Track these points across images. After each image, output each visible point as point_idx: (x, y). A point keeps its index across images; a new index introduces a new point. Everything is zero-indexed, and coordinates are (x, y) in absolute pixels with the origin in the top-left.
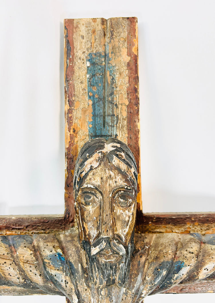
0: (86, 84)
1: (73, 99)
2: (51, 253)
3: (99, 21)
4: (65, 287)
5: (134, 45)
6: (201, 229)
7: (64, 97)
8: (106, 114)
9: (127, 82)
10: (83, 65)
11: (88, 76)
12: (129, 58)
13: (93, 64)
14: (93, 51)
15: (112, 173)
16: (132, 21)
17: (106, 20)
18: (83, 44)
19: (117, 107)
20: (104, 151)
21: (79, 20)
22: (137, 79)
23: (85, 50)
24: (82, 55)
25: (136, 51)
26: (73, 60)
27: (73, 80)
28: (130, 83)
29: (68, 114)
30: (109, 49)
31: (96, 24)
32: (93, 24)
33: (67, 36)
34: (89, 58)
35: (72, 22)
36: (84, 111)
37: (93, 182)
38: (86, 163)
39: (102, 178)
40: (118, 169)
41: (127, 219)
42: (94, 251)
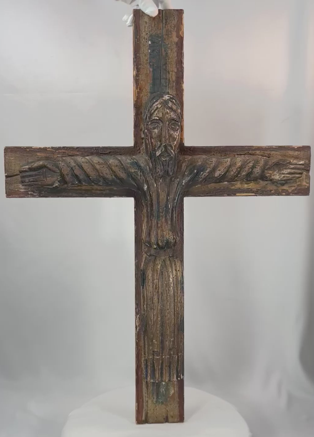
0: (148, 57)
1: (140, 67)
2: (131, 161)
5: (181, 30)
8: (162, 78)
9: (176, 55)
10: (146, 43)
11: (149, 51)
12: (178, 39)
13: (153, 42)
14: (153, 33)
15: (168, 111)
16: (180, 12)
18: (146, 27)
19: (169, 73)
20: (164, 98)
22: (182, 54)
23: (148, 32)
24: (146, 36)
25: (183, 34)
26: (140, 39)
27: (140, 54)
28: (178, 57)
29: (136, 77)
30: (164, 32)
34: (151, 38)
35: (139, 12)
36: (147, 75)
37: (158, 115)
38: (154, 105)
39: (163, 113)
40: (171, 109)
41: (176, 137)
42: (158, 153)
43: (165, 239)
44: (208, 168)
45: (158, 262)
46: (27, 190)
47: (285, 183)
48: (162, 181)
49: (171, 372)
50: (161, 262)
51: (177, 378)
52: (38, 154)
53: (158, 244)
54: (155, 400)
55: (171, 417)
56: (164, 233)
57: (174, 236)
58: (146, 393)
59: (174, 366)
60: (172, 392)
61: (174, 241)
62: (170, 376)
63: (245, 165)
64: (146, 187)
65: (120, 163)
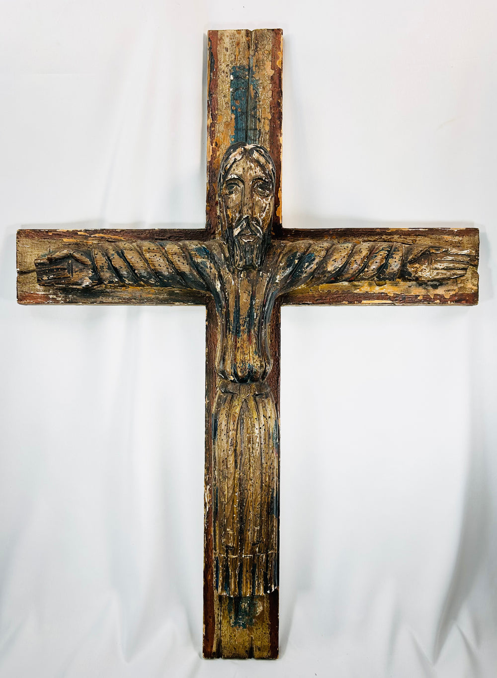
0: (229, 98)
1: (217, 112)
2: (197, 247)
3: (243, 33)
4: (209, 272)
5: (278, 58)
6: (339, 242)
7: (207, 112)
8: (249, 128)
9: (270, 96)
10: (226, 79)
11: (231, 90)
12: (273, 72)
13: (237, 77)
14: (236, 64)
15: (252, 165)
16: (277, 32)
17: (251, 32)
18: (227, 56)
19: (260, 121)
20: (246, 147)
21: (223, 32)
22: (280, 93)
23: (229, 63)
24: (226, 68)
25: (281, 65)
26: (217, 73)
27: (216, 94)
28: (273, 97)
29: (210, 127)
30: (253, 62)
31: (240, 35)
32: (237, 35)
33: (210, 48)
34: (233, 71)
35: (216, 34)
36: (227, 125)
37: (236, 172)
38: (230, 157)
39: (244, 169)
40: (257, 162)
41: (264, 205)
42: (236, 232)
43: (247, 366)
44: (316, 256)
45: (236, 403)
46: (48, 293)
47: (439, 285)
48: (244, 276)
49: (255, 582)
50: (240, 403)
51: (265, 592)
52: (65, 240)
53: (236, 375)
54: (232, 621)
55: (257, 650)
56: (246, 356)
57: (261, 362)
58: (218, 609)
59: (260, 571)
60: (260, 609)
61: (262, 370)
62: (254, 587)
63: (376, 253)
64: (218, 286)
65: (180, 250)
